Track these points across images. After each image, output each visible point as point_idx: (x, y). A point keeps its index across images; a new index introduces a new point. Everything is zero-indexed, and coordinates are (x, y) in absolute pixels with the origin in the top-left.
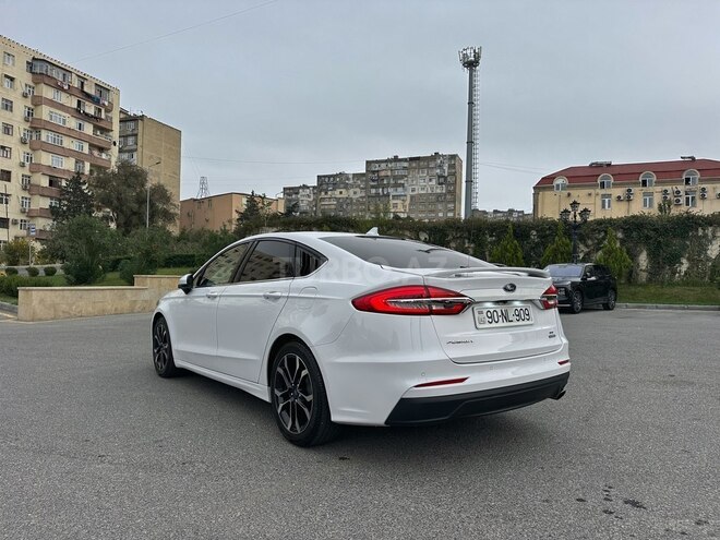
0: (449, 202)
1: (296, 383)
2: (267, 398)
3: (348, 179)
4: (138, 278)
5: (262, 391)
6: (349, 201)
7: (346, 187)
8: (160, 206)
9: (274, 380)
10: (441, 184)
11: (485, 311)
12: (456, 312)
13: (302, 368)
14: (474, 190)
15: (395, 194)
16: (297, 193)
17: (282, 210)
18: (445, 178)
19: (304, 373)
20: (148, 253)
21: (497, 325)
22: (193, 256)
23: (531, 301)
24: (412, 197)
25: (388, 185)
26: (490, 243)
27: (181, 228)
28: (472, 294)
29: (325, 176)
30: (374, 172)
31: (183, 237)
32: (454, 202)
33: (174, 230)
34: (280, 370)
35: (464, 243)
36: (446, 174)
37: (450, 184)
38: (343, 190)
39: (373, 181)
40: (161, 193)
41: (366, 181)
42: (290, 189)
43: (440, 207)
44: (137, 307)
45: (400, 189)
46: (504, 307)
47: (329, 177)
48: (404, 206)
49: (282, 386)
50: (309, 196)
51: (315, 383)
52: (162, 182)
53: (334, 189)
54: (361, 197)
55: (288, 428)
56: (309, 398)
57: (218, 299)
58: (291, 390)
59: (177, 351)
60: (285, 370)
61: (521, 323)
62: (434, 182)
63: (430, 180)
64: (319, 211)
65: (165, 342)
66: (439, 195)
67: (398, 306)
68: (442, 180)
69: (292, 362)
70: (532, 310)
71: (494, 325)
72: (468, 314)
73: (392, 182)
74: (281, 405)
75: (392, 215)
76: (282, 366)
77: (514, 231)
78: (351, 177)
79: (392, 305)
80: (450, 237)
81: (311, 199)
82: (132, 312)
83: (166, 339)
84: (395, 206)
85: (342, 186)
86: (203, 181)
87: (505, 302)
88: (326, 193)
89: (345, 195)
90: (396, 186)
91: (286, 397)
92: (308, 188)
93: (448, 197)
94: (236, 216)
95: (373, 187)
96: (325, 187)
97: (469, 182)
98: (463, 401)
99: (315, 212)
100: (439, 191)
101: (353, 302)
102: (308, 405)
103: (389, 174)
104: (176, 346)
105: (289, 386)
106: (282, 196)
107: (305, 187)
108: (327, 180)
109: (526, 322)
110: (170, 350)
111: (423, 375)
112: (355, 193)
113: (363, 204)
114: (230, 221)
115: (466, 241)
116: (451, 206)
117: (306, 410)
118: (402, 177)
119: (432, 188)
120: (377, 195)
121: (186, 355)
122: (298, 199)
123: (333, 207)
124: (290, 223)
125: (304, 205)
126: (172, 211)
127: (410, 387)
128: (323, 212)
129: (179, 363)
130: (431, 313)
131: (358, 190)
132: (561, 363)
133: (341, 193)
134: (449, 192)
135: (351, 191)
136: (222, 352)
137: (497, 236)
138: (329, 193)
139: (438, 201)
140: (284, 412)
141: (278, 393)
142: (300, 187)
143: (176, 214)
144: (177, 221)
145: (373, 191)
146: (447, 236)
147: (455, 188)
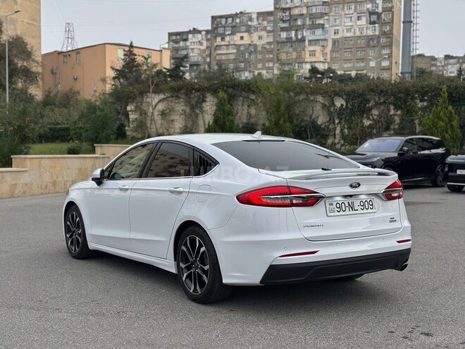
0: (384, 47)
1: (196, 257)
2: (174, 270)
3: (251, 19)
4: (16, 158)
5: (169, 265)
6: (252, 48)
7: (249, 30)
8: (20, 64)
9: (178, 255)
10: (374, 23)
11: (335, 204)
12: (311, 205)
13: (201, 246)
14: (413, 34)
15: (312, 38)
16: (186, 40)
17: (167, 64)
18: (379, 15)
19: (203, 249)
20: (20, 129)
21: (345, 213)
22: (68, 129)
23: (376, 195)
24: (334, 42)
25: (302, 27)
26: (420, 109)
27: (44, 91)
28: (323, 191)
29: (221, 17)
30: (284, 10)
31: (48, 102)
32: (390, 46)
33: (37, 92)
34: (184, 248)
35: (389, 110)
36: (380, 10)
37: (385, 23)
38: (245, 35)
39: (284, 21)
40: (20, 47)
41: (275, 22)
42: (177, 34)
43: (371, 53)
44: (17, 191)
45: (319, 32)
46: (350, 200)
47: (227, 17)
48: (324, 54)
49: (186, 260)
50: (201, 43)
51: (211, 257)
52: (19, 32)
53: (233, 34)
54: (268, 43)
55: (191, 291)
56: (206, 268)
57: (129, 192)
58: (193, 263)
59: (92, 235)
60: (187, 248)
61: (365, 211)
62: (364, 21)
63: (359, 18)
64: (214, 63)
65: (78, 227)
66: (370, 39)
67: (269, 201)
68: (374, 18)
69: (193, 242)
70: (377, 201)
71: (342, 213)
72: (321, 205)
73: (308, 22)
74: (185, 275)
75: (308, 67)
76: (186, 245)
77: (450, 94)
78: (254, 16)
79: (265, 199)
80: (372, 103)
81: (204, 47)
82: (12, 196)
83: (80, 225)
84: (313, 53)
85: (243, 29)
86: (69, 29)
87: (351, 196)
88: (223, 39)
89: (247, 40)
90: (314, 27)
91: (188, 268)
92: (200, 32)
93: (383, 40)
94: (111, 74)
95: (283, 29)
96: (221, 30)
97: (408, 22)
98: (314, 266)
99: (209, 64)
100: (370, 33)
101: (238, 197)
102: (205, 272)
103: (304, 11)
104: (90, 231)
105: (191, 260)
106: (166, 46)
107: (195, 31)
108: (223, 21)
109: (370, 211)
110: (83, 235)
111: (286, 248)
112: (260, 38)
113: (271, 52)
114: (104, 80)
115: (392, 107)
116: (386, 51)
117: (204, 276)
118: (322, 15)
119: (361, 29)
120: (289, 40)
121: (99, 239)
122: (186, 48)
123: (232, 57)
124: (179, 89)
125: (194, 56)
126: (34, 69)
127: (277, 257)
128: (220, 64)
129: (92, 245)
130: (292, 205)
131: (264, 34)
132: (399, 242)
133: (242, 38)
134: (384, 34)
135: (255, 36)
136: (134, 235)
137: (430, 101)
138: (227, 38)
139: (369, 46)
140: (188, 281)
141: (183, 266)
142: (190, 32)
143: (38, 73)
144: (40, 82)
145: (284, 35)
146: (368, 101)
147: (391, 29)
